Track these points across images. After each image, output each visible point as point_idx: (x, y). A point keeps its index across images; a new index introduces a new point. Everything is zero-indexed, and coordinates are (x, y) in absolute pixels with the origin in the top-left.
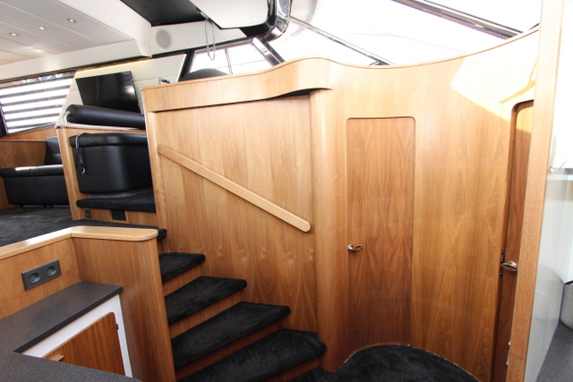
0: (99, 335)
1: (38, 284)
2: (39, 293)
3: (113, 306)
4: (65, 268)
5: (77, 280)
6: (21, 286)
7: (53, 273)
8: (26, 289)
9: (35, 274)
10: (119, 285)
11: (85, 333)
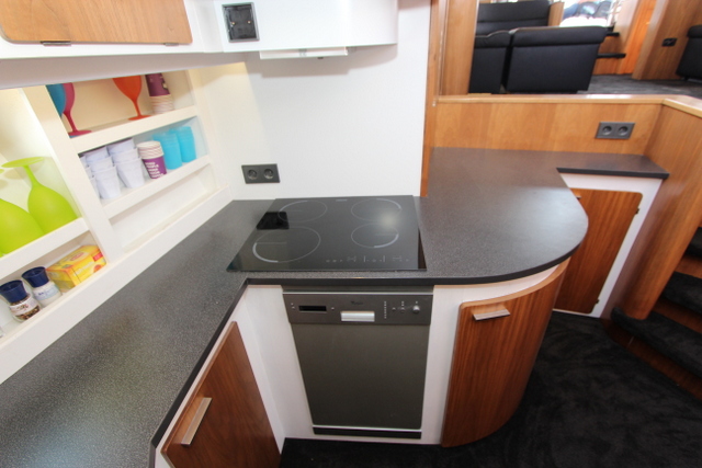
0: (616, 205)
1: (606, 138)
2: (604, 147)
3: (648, 190)
4: (636, 134)
5: (640, 152)
6: (594, 133)
7: (623, 134)
8: (596, 137)
9: (609, 128)
10: (667, 171)
11: (606, 193)
